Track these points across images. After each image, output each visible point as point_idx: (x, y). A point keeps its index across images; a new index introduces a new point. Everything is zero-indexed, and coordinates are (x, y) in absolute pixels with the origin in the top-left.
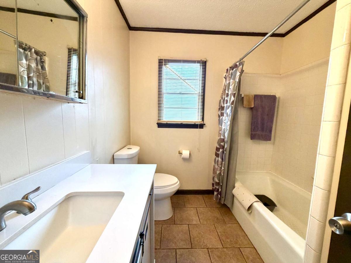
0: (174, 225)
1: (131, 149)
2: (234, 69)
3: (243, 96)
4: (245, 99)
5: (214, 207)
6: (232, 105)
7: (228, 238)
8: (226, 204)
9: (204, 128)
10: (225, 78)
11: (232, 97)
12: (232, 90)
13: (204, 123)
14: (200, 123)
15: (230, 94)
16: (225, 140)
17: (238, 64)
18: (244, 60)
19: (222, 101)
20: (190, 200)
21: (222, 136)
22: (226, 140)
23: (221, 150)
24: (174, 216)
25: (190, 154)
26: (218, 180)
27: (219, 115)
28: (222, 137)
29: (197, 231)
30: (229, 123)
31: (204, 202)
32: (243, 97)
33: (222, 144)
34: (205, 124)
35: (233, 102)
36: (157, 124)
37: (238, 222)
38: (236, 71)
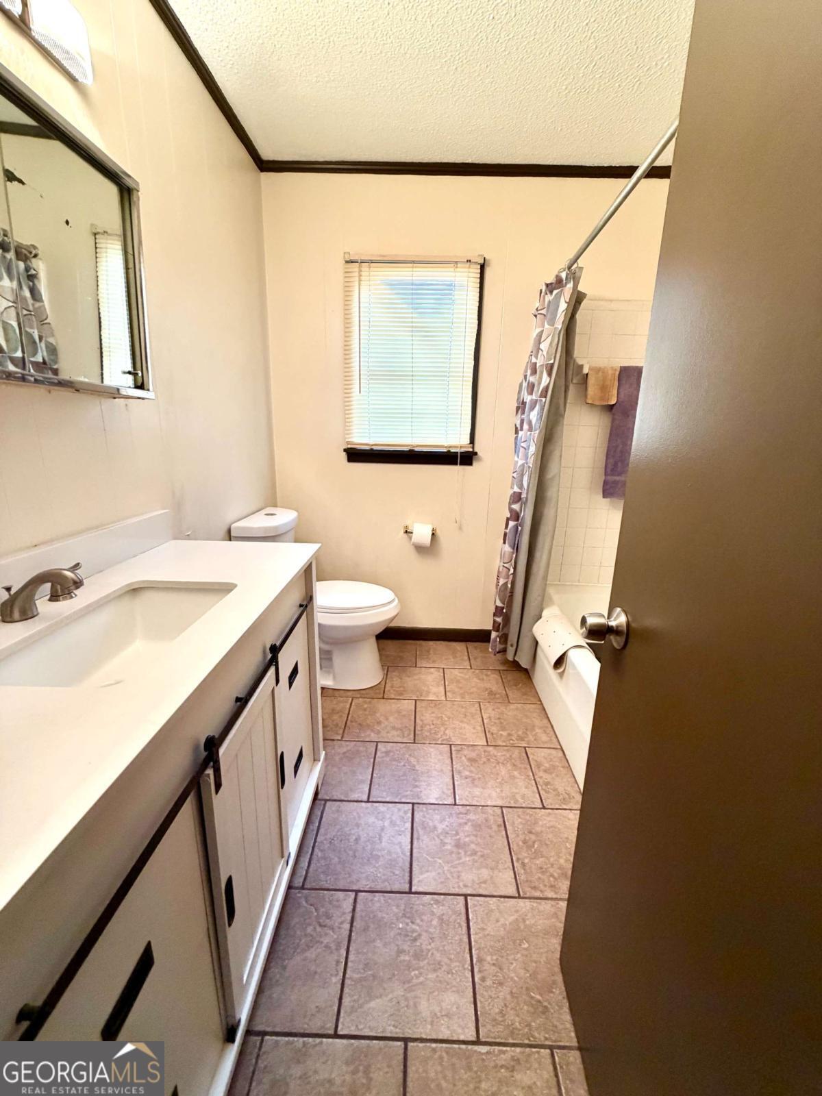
0: (383, 700)
1: (275, 514)
2: (555, 292)
3: (586, 371)
4: (591, 381)
5: (490, 668)
6: (544, 400)
7: (504, 729)
8: (518, 662)
9: (475, 463)
10: (536, 316)
11: (545, 375)
12: (545, 353)
13: (476, 450)
14: (463, 450)
15: (542, 365)
16: (522, 496)
17: (563, 275)
18: (581, 262)
19: (525, 384)
20: (431, 652)
21: (515, 486)
22: (524, 496)
23: (512, 524)
24: (383, 683)
25: (433, 534)
26: (500, 600)
27: (516, 428)
28: (516, 489)
29: (433, 713)
30: (533, 449)
31: (466, 658)
32: (587, 374)
33: (516, 507)
34: (476, 454)
35: (547, 388)
36: (345, 450)
37: (540, 701)
38: (558, 297)
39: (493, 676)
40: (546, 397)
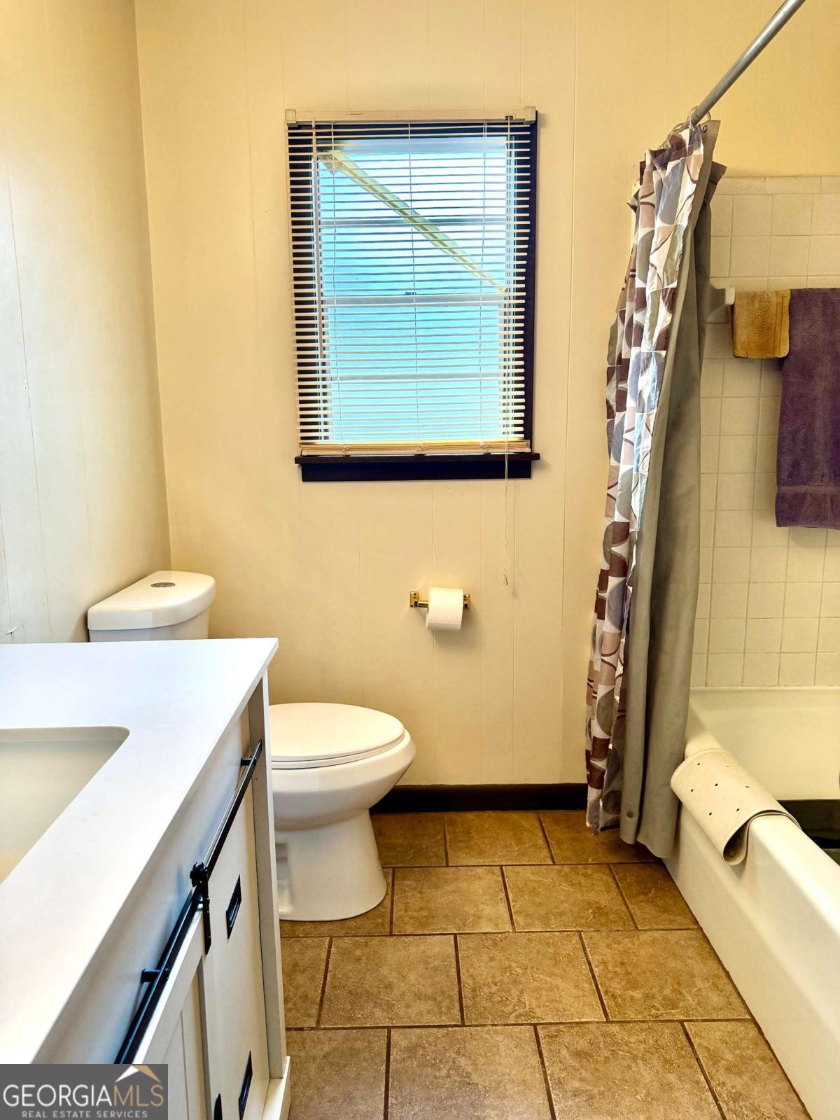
0: (392, 939)
1: (172, 584)
2: (671, 165)
3: (730, 299)
4: (741, 318)
5: (590, 860)
6: (663, 353)
7: (634, 985)
8: (644, 847)
9: (535, 474)
10: (635, 208)
11: (663, 309)
12: (660, 271)
13: (536, 450)
14: (512, 452)
15: (655, 293)
16: (631, 530)
17: (685, 135)
18: (715, 112)
19: (621, 328)
20: (473, 834)
21: (617, 513)
22: (634, 529)
23: (613, 581)
24: (388, 904)
25: (466, 606)
26: (603, 727)
27: (609, 407)
28: (618, 517)
29: (492, 959)
30: (647, 443)
31: (541, 842)
32: (732, 307)
33: (620, 550)
34: (537, 456)
35: (666, 334)
36: (297, 460)
37: (696, 922)
38: (678, 172)
39: (595, 876)
40: (666, 348)
